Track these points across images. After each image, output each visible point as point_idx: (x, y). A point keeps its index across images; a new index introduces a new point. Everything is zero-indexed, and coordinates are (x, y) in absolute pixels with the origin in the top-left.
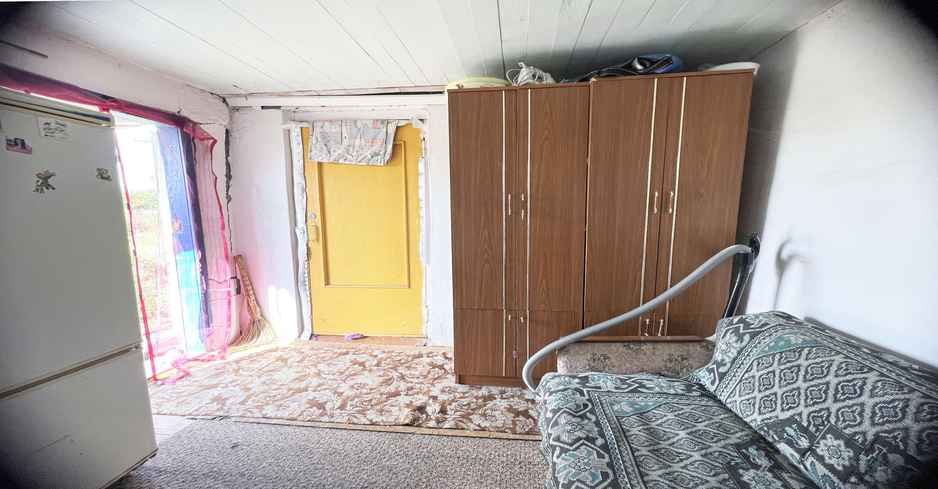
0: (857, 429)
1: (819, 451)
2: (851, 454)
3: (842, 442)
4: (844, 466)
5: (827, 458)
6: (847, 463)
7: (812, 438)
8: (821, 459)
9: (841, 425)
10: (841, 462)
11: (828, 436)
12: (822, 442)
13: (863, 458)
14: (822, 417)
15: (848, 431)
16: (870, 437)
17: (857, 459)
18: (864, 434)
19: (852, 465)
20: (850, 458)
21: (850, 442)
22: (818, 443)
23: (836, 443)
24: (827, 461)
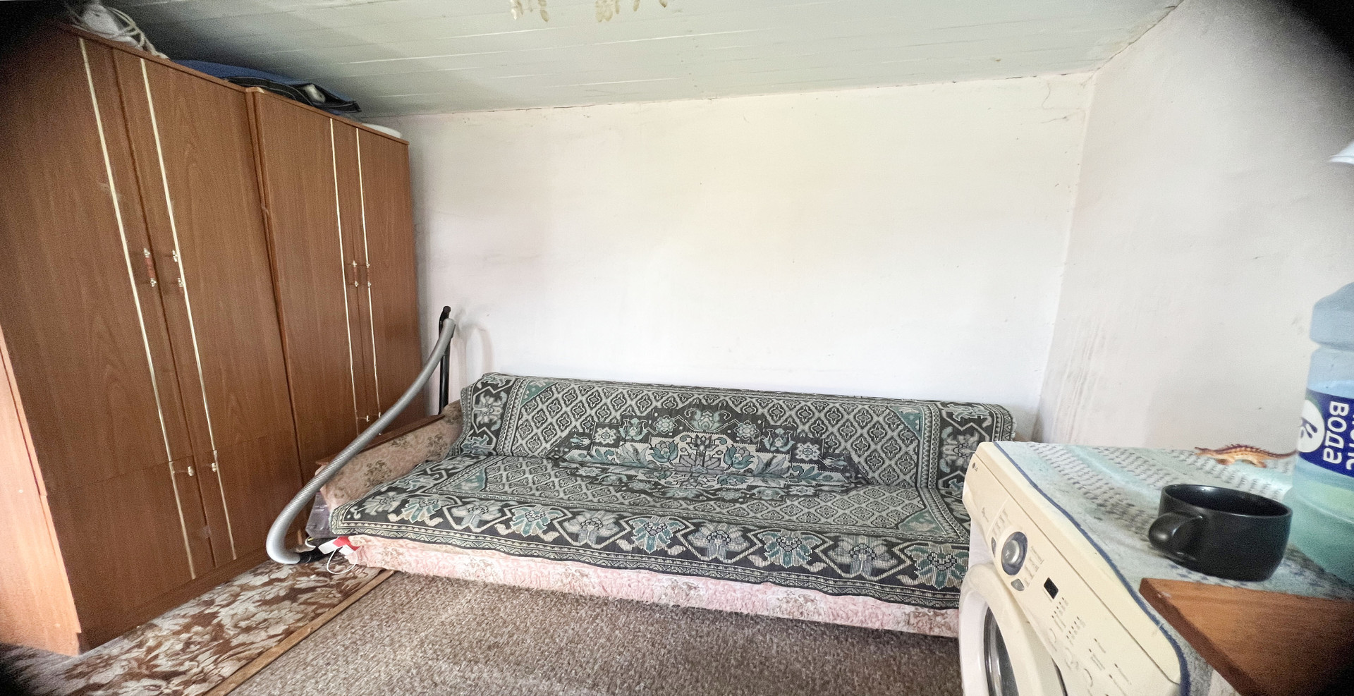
0: (611, 417)
1: (597, 441)
2: (615, 431)
3: (607, 428)
4: (614, 440)
5: (603, 442)
6: (615, 437)
7: (589, 436)
8: (600, 444)
9: (602, 420)
10: (611, 438)
11: (598, 430)
12: (596, 435)
13: (621, 430)
14: (589, 421)
15: (607, 421)
16: (619, 418)
17: (619, 432)
18: (615, 417)
19: (617, 436)
20: (615, 434)
21: (611, 426)
22: (594, 437)
23: (604, 431)
24: (604, 443)
